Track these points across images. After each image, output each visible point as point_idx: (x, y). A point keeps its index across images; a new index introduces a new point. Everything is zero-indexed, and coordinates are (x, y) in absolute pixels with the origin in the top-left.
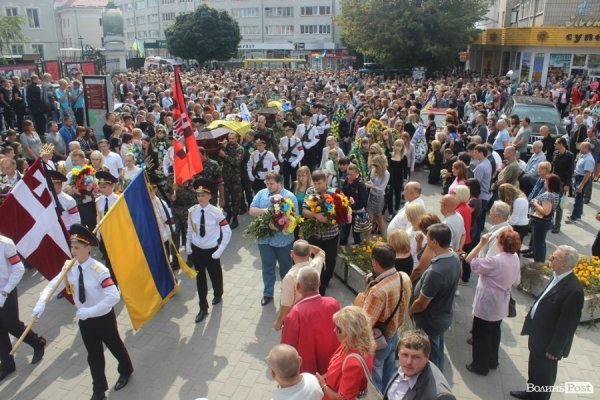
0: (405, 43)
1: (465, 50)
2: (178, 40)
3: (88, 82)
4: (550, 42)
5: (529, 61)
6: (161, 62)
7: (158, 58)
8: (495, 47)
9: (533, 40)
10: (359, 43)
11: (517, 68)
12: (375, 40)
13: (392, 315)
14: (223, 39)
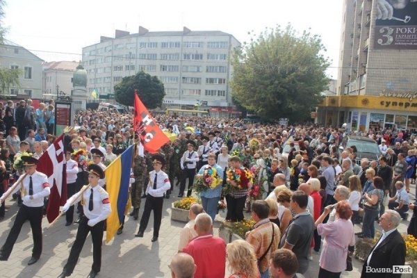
0: (275, 101)
1: (315, 111)
2: (122, 93)
3: (58, 106)
4: (370, 105)
5: (357, 117)
6: (110, 107)
7: (108, 104)
8: (335, 108)
9: (359, 104)
10: (244, 101)
11: (349, 122)
12: (255, 98)
13: (266, 253)
14: (153, 94)
